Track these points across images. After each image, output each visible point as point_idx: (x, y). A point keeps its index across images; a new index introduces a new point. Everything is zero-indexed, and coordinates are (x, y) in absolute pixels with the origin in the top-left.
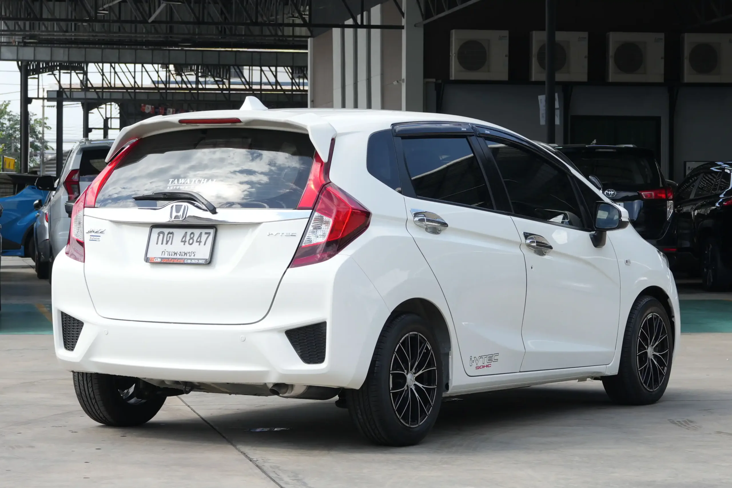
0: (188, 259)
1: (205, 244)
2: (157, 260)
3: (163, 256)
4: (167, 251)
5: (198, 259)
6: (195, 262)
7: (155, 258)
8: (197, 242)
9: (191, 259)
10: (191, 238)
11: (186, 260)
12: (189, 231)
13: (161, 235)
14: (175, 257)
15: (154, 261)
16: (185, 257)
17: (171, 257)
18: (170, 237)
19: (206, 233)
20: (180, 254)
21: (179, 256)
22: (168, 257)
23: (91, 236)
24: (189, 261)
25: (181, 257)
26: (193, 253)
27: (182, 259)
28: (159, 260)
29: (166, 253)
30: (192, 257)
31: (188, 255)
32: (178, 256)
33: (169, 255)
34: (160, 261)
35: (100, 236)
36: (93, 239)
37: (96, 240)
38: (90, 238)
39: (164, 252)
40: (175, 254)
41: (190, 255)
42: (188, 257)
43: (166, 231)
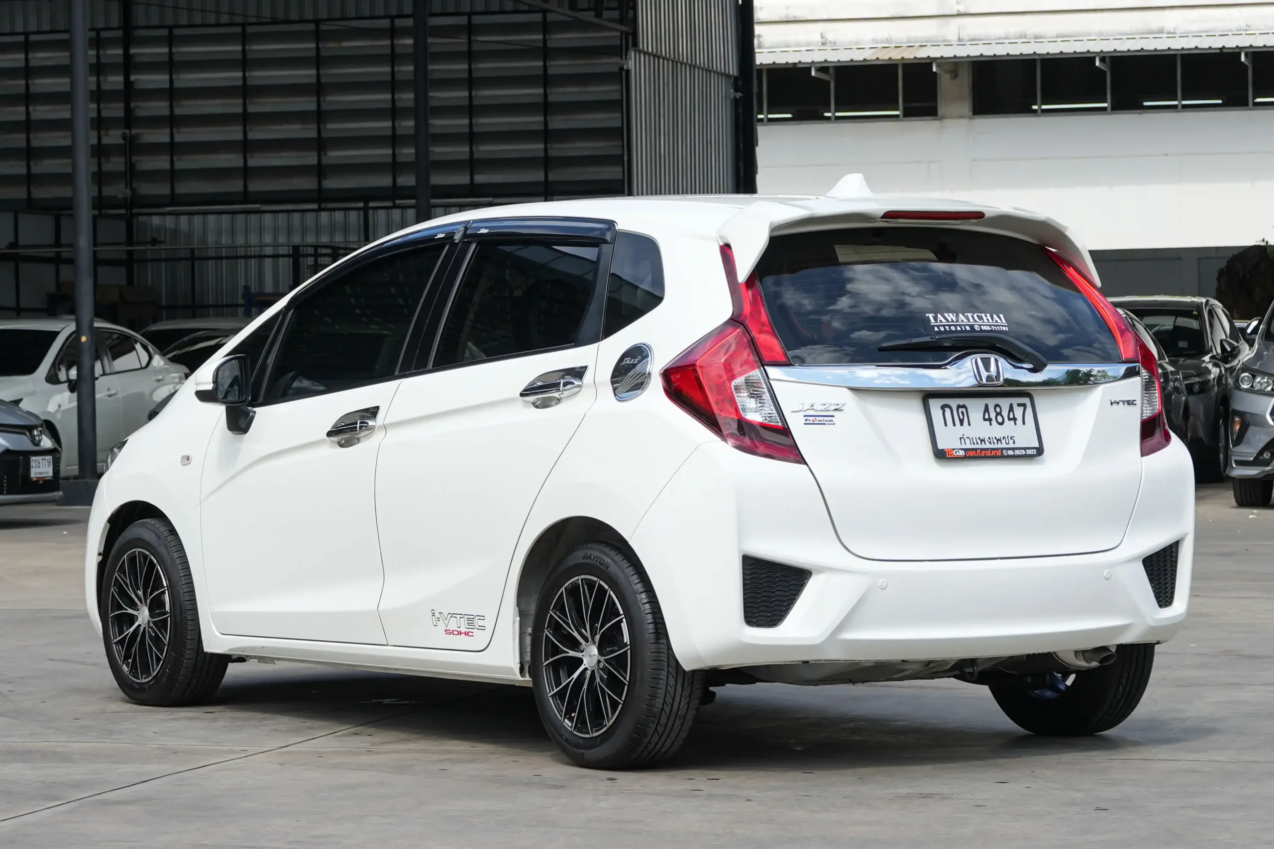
0: (1008, 449)
1: (1024, 423)
2: (958, 453)
3: (964, 446)
4: (967, 438)
5: (1025, 449)
6: (1021, 454)
7: (954, 449)
8: (1009, 419)
9: (1013, 449)
10: (998, 414)
11: (1004, 451)
12: (991, 402)
13: (948, 411)
14: (983, 446)
15: (954, 455)
16: (1000, 446)
17: (976, 446)
18: (963, 413)
19: (1019, 405)
20: (989, 441)
21: (989, 444)
22: (973, 446)
23: (805, 416)
24: (1011, 453)
25: (992, 446)
26: (1009, 438)
27: (997, 449)
28: (962, 453)
29: (968, 441)
30: (1011, 445)
31: (1003, 441)
32: (988, 446)
33: (974, 444)
34: (964, 454)
35: (833, 416)
36: (816, 422)
37: (825, 424)
38: (806, 420)
39: (963, 440)
40: (982, 440)
41: (1007, 442)
42: (1004, 445)
43: (954, 403)
